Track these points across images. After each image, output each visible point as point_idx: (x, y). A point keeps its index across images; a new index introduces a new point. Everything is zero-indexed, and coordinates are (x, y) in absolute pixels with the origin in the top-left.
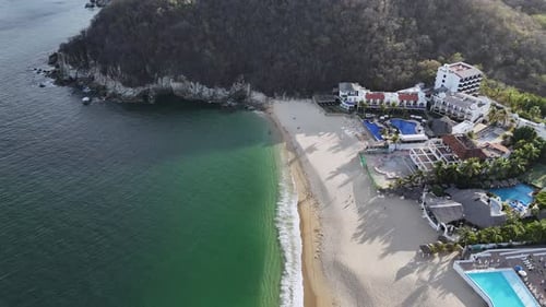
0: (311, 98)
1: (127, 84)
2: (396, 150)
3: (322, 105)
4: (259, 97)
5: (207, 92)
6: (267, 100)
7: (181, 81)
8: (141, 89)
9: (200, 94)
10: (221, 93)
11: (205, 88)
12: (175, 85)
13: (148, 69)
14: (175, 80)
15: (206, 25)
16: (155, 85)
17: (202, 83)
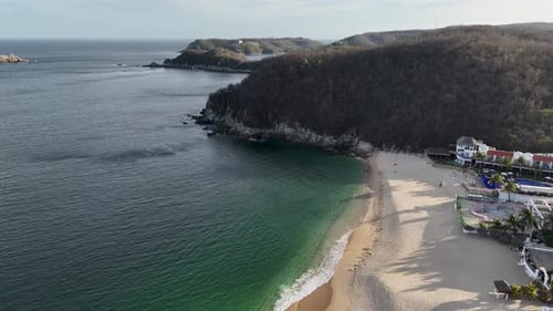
0: (423, 152)
1: (247, 124)
2: (509, 201)
3: (432, 157)
4: (365, 146)
5: (315, 138)
6: (373, 150)
7: (294, 127)
8: (258, 131)
9: (308, 139)
10: (328, 140)
11: (314, 134)
12: (288, 130)
13: (270, 116)
14: (290, 126)
15: (331, 82)
16: (271, 131)
17: (312, 130)
